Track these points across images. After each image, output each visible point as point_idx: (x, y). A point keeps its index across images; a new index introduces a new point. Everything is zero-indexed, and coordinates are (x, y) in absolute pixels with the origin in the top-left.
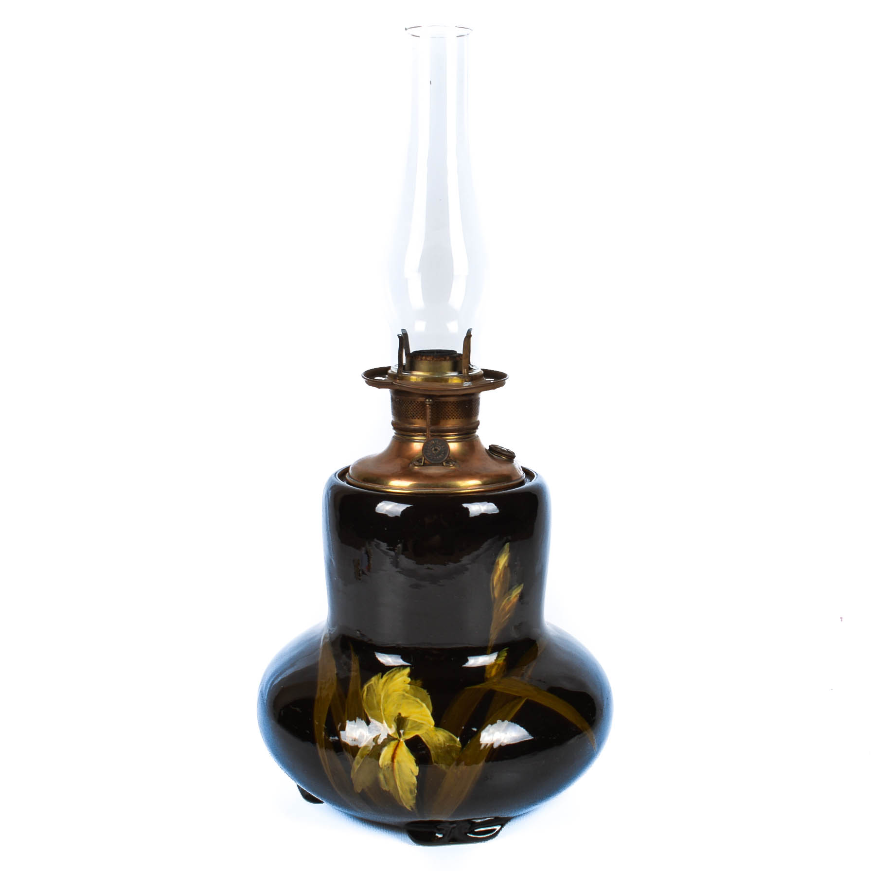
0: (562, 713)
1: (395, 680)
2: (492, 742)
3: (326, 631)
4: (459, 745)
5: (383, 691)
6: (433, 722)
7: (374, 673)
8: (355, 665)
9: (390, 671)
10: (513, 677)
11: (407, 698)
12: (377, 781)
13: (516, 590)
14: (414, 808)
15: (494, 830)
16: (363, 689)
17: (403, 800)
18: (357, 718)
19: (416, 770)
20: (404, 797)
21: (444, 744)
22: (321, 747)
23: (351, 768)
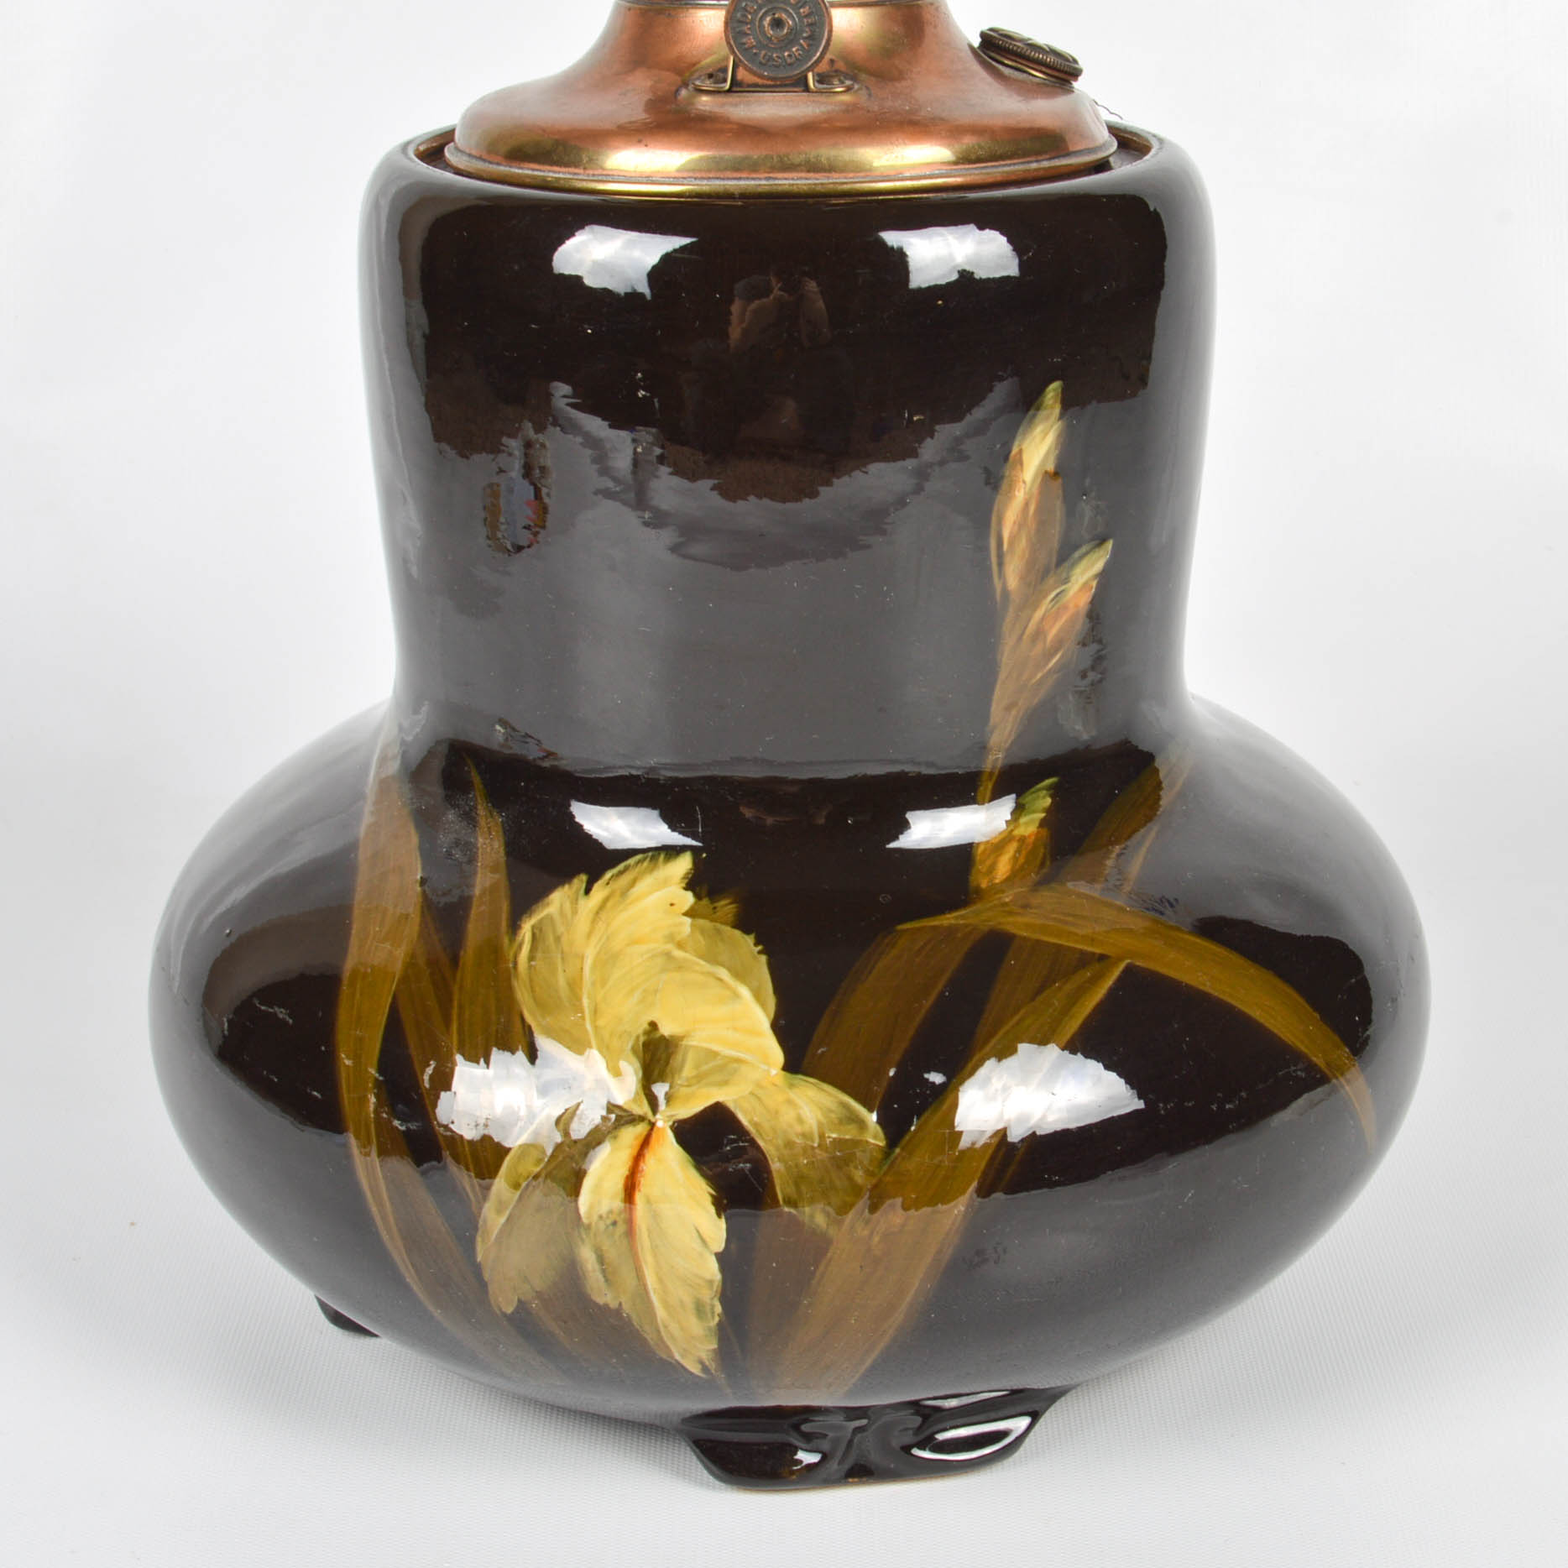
0: (1256, 1014)
1: (638, 899)
2: (1000, 1126)
3: (389, 733)
4: (875, 1137)
5: (594, 940)
6: (777, 1055)
7: (564, 876)
8: (490, 845)
9: (615, 871)
10: (1070, 885)
11: (680, 967)
12: (571, 1273)
13: (1084, 563)
14: (712, 1366)
15: (1002, 1434)
16: (519, 938)
17: (672, 1337)
18: (495, 1050)
19: (716, 1230)
20: (674, 1327)
21: (822, 1136)
22: (365, 1144)
23: (476, 1228)
